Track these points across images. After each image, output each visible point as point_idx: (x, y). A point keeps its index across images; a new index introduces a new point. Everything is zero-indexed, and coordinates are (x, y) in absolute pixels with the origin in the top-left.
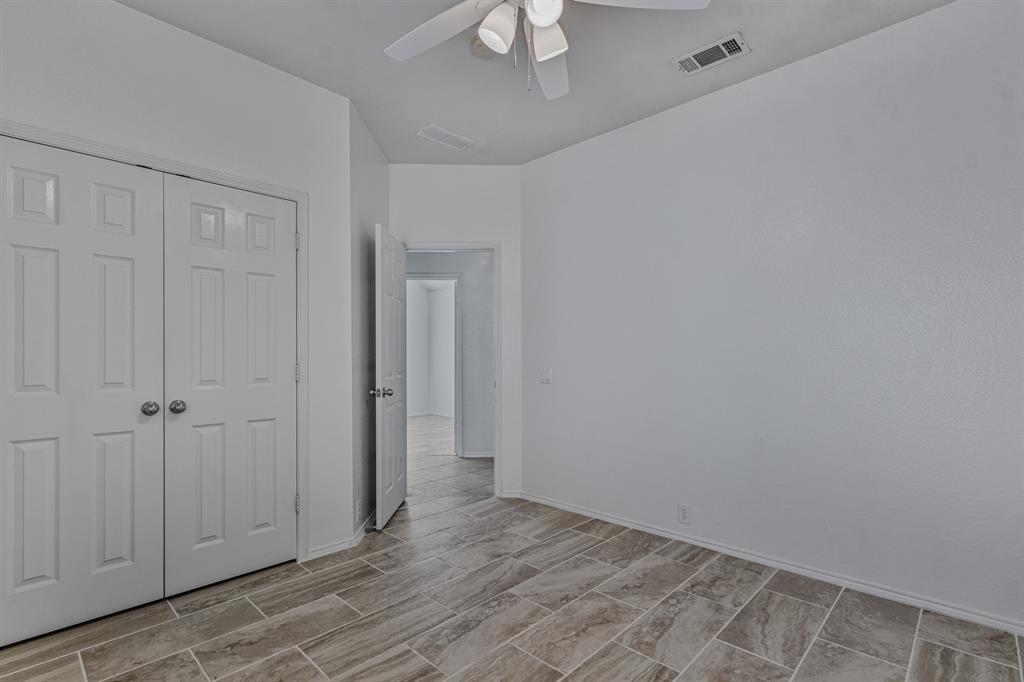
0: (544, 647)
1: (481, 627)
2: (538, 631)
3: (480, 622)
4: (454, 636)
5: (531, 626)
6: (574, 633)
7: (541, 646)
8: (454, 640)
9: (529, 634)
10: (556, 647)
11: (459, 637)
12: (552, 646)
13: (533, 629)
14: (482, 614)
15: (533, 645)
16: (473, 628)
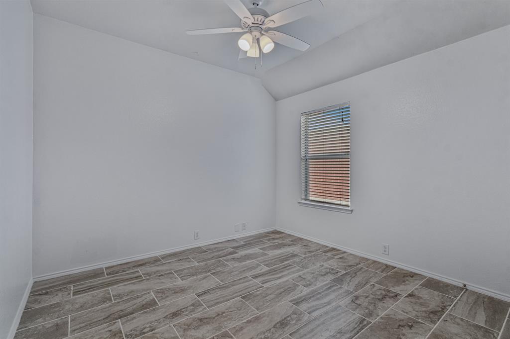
0: (243, 309)
1: (274, 323)
2: (243, 317)
3: (274, 327)
4: (288, 319)
5: (245, 321)
6: (224, 314)
7: (244, 309)
8: (288, 317)
9: (248, 316)
10: (237, 308)
11: (285, 318)
12: (239, 309)
13: (245, 319)
14: (273, 333)
15: (248, 310)
16: (278, 323)
